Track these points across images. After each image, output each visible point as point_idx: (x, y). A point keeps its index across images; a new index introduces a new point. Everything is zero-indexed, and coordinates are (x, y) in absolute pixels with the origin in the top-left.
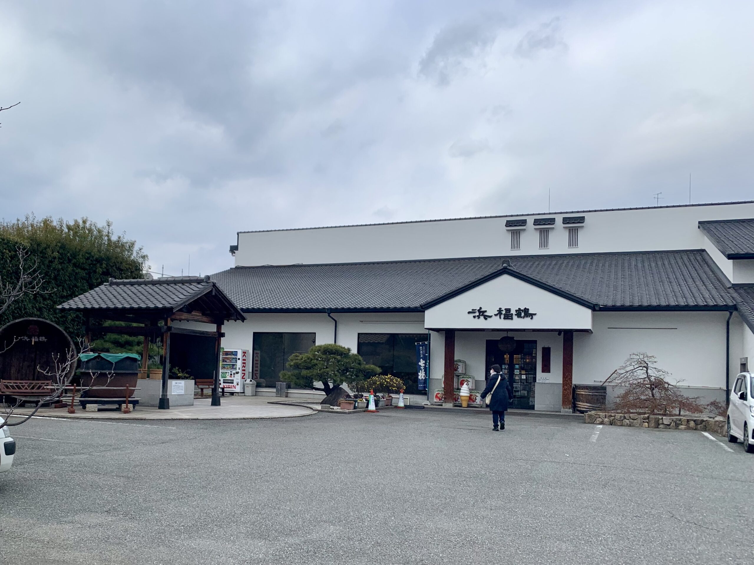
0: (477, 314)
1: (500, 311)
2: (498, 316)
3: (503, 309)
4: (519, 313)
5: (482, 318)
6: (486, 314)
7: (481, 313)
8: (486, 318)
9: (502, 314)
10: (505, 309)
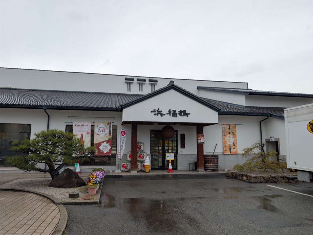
0: (156, 113)
1: (170, 111)
2: (169, 114)
3: (172, 110)
4: (180, 113)
5: (159, 115)
6: (161, 113)
7: (159, 112)
8: (162, 115)
9: (171, 113)
10: (173, 110)
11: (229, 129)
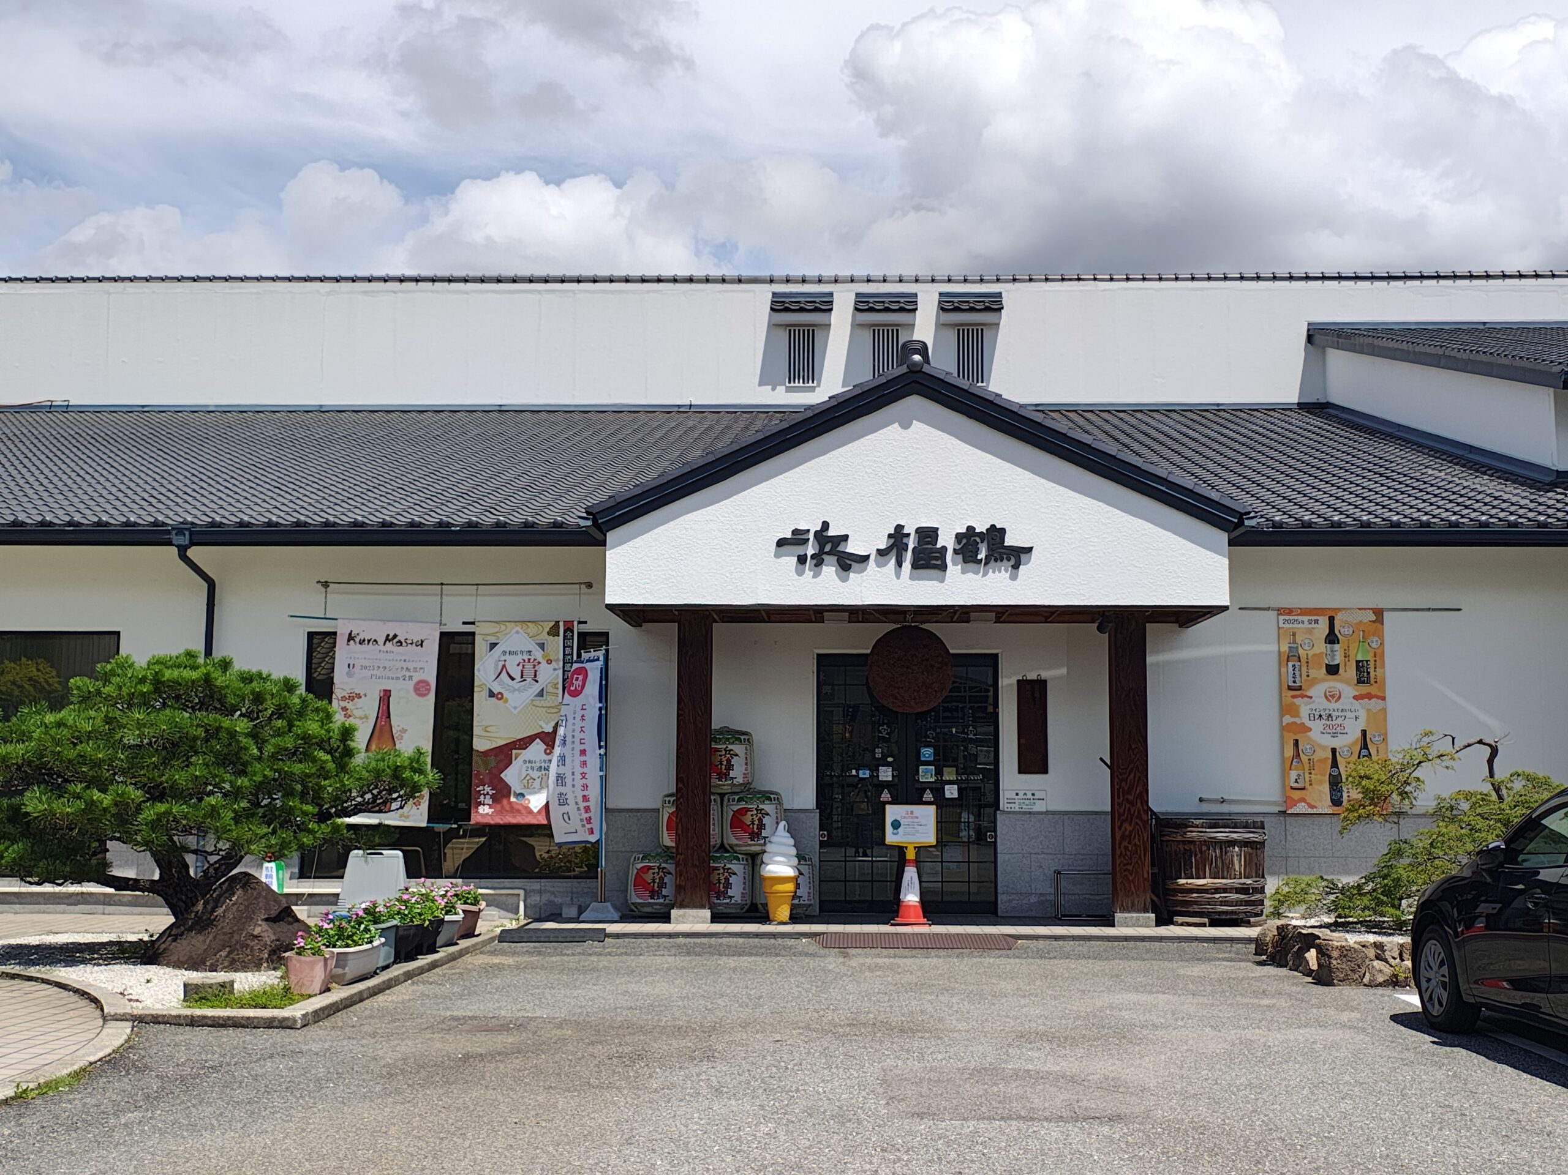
0: (812, 549)
1: (898, 536)
2: (892, 557)
3: (910, 529)
4: (968, 545)
5: (831, 563)
6: (844, 548)
7: (829, 547)
8: (847, 563)
9: (905, 548)
10: (919, 531)
11: (1332, 638)
